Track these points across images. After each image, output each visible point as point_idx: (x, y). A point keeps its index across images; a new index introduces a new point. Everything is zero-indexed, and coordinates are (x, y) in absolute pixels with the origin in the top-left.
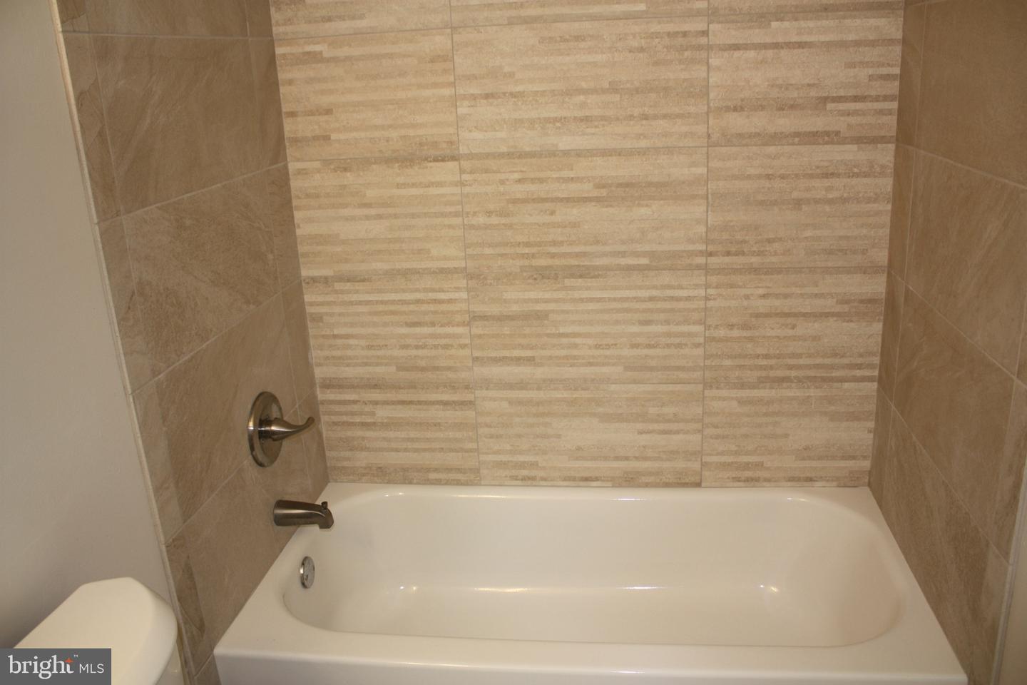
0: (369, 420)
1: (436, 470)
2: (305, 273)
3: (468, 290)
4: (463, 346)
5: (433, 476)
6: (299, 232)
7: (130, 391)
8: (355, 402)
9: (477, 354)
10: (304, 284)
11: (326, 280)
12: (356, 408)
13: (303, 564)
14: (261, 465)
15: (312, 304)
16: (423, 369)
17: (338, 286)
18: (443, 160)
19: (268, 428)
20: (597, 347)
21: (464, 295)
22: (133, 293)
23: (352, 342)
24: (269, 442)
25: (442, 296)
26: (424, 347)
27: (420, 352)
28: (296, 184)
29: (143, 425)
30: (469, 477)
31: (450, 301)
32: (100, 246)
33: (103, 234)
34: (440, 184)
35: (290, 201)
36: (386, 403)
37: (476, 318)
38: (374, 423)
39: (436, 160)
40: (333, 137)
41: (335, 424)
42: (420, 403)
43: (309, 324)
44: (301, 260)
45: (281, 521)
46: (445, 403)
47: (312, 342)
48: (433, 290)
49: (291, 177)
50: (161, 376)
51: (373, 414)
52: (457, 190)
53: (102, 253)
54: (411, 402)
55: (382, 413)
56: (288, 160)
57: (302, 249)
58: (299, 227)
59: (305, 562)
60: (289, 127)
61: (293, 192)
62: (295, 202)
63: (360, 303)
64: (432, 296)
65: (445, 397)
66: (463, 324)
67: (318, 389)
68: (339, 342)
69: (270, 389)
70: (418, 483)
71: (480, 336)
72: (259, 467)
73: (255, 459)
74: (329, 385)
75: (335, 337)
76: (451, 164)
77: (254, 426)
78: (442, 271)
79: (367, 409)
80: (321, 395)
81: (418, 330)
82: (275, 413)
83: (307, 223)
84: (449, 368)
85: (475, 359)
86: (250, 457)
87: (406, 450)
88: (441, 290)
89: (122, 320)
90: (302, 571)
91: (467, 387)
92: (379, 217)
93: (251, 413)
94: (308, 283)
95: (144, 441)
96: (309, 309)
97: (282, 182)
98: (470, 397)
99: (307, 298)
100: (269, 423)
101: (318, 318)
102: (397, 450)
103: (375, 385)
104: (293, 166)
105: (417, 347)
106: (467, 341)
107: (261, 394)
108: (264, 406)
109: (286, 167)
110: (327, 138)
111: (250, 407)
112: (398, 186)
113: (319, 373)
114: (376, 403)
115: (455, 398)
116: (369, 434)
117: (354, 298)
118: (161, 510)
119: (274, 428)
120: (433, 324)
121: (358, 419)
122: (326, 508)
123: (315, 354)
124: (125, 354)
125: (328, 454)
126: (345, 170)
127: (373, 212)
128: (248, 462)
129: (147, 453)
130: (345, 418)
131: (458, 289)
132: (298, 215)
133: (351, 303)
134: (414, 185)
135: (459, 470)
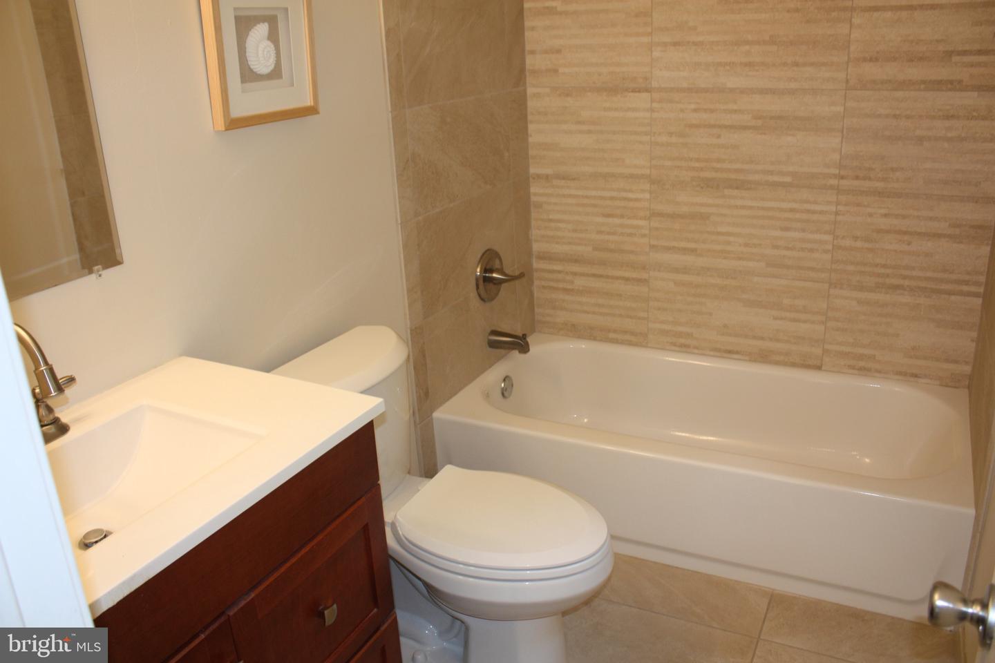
0: (569, 287)
1: (615, 331)
2: (532, 170)
3: (651, 193)
4: (644, 236)
5: (612, 335)
6: (530, 140)
7: (399, 222)
8: (559, 272)
9: (653, 242)
10: (531, 179)
11: (547, 177)
12: (560, 276)
13: (504, 380)
14: (482, 299)
15: (535, 194)
16: (612, 251)
17: (556, 182)
18: (639, 92)
19: (490, 275)
20: (746, 245)
21: (647, 196)
22: (408, 161)
23: (561, 225)
24: (491, 286)
25: (631, 195)
26: (614, 234)
27: (611, 238)
28: (532, 104)
29: (405, 246)
30: (638, 339)
31: (637, 200)
32: (391, 126)
33: (394, 118)
34: (634, 110)
35: (526, 116)
36: (583, 275)
37: (655, 214)
38: (572, 290)
39: (634, 91)
40: (561, 70)
41: (544, 287)
42: (608, 277)
43: (532, 209)
44: (531, 161)
45: (493, 345)
46: (627, 279)
47: (533, 223)
48: (625, 191)
49: (528, 99)
50: (420, 218)
51: (572, 282)
52: (648, 115)
53: (391, 131)
54: (601, 276)
55: (580, 282)
56: (528, 84)
57: (531, 152)
58: (531, 136)
59: (506, 379)
60: (530, 61)
61: (529, 110)
62: (530, 117)
63: (570, 196)
64: (624, 194)
65: (627, 274)
66: (644, 218)
67: (534, 260)
68: (553, 225)
69: (496, 248)
70: (601, 340)
71: (657, 229)
72: (481, 302)
73: (479, 295)
74: (543, 257)
75: (551, 220)
76: (645, 95)
77: (481, 272)
78: (632, 176)
79: (569, 278)
80: (536, 264)
81: (610, 220)
82: (497, 264)
83: (537, 133)
84: (632, 252)
85: (652, 247)
86: (476, 292)
87: (594, 313)
88: (630, 191)
89: (399, 176)
90: (503, 385)
91: (644, 268)
92: (589, 132)
93: (479, 262)
94: (534, 178)
95: (405, 257)
96: (533, 199)
97: (521, 102)
98: (645, 276)
99: (533, 190)
100: (492, 271)
101: (539, 205)
102: (588, 313)
103: (576, 260)
104: (530, 91)
105: (609, 233)
106: (647, 232)
107: (488, 250)
108: (490, 260)
109: (525, 91)
110: (556, 71)
111: (479, 256)
112: (605, 109)
113: (536, 247)
114: (575, 274)
115: (635, 275)
116: (567, 297)
117: (566, 192)
118: (410, 305)
119: (494, 275)
120: (622, 216)
121: (561, 285)
122: (525, 339)
123: (534, 233)
124: (399, 198)
125: (537, 310)
126: (567, 95)
127: (585, 128)
128: (473, 294)
129: (406, 266)
130: (552, 284)
131: (643, 191)
132: (531, 127)
133: (564, 196)
134: (616, 109)
135: (633, 333)
